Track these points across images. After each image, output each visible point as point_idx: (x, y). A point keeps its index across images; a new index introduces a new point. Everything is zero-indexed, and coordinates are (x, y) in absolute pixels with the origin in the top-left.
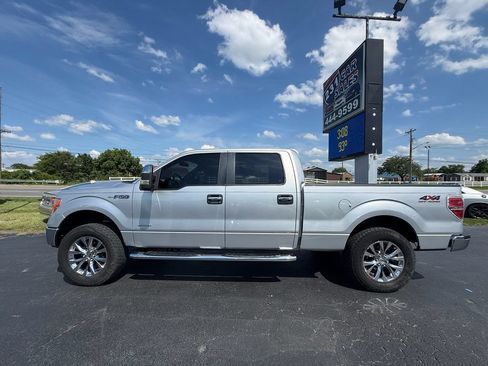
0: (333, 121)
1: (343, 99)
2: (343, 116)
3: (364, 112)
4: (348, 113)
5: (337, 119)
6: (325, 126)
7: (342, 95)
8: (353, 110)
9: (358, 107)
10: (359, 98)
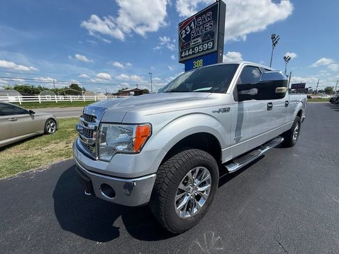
0: (189, 55)
1: (200, 40)
2: (199, 52)
3: (217, 52)
4: (203, 51)
5: (193, 54)
6: (182, 57)
7: (198, 36)
8: (208, 49)
9: (213, 47)
10: (213, 41)
